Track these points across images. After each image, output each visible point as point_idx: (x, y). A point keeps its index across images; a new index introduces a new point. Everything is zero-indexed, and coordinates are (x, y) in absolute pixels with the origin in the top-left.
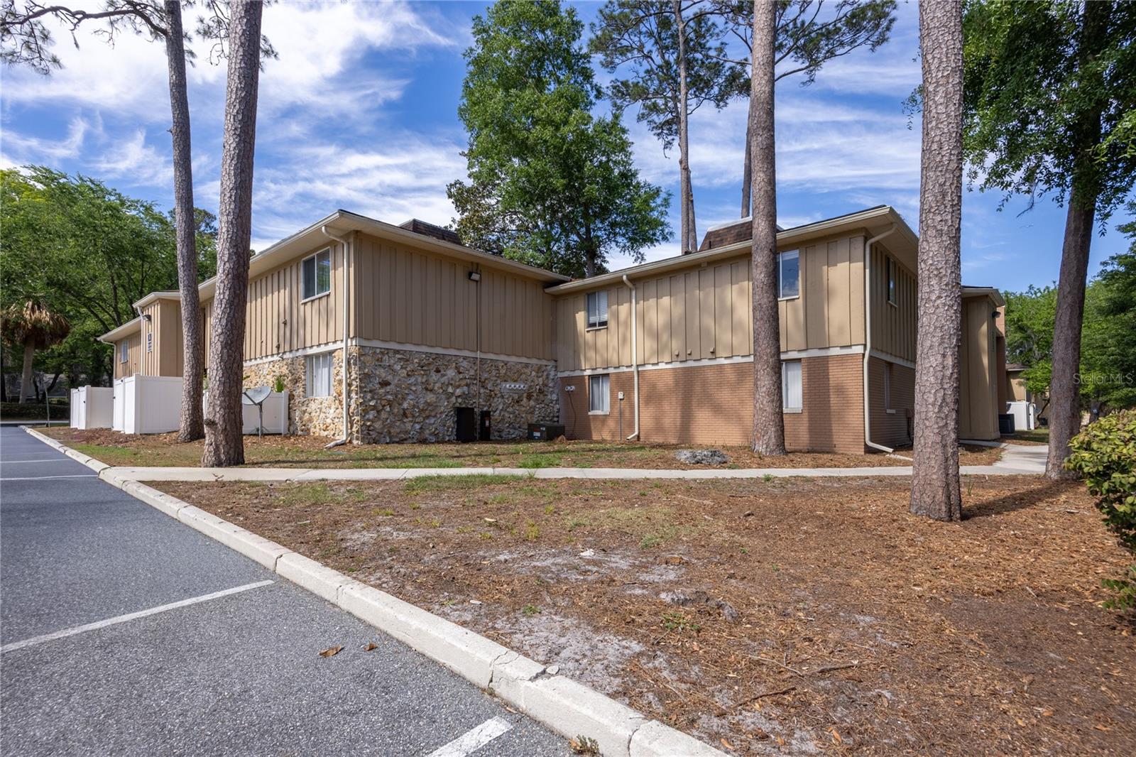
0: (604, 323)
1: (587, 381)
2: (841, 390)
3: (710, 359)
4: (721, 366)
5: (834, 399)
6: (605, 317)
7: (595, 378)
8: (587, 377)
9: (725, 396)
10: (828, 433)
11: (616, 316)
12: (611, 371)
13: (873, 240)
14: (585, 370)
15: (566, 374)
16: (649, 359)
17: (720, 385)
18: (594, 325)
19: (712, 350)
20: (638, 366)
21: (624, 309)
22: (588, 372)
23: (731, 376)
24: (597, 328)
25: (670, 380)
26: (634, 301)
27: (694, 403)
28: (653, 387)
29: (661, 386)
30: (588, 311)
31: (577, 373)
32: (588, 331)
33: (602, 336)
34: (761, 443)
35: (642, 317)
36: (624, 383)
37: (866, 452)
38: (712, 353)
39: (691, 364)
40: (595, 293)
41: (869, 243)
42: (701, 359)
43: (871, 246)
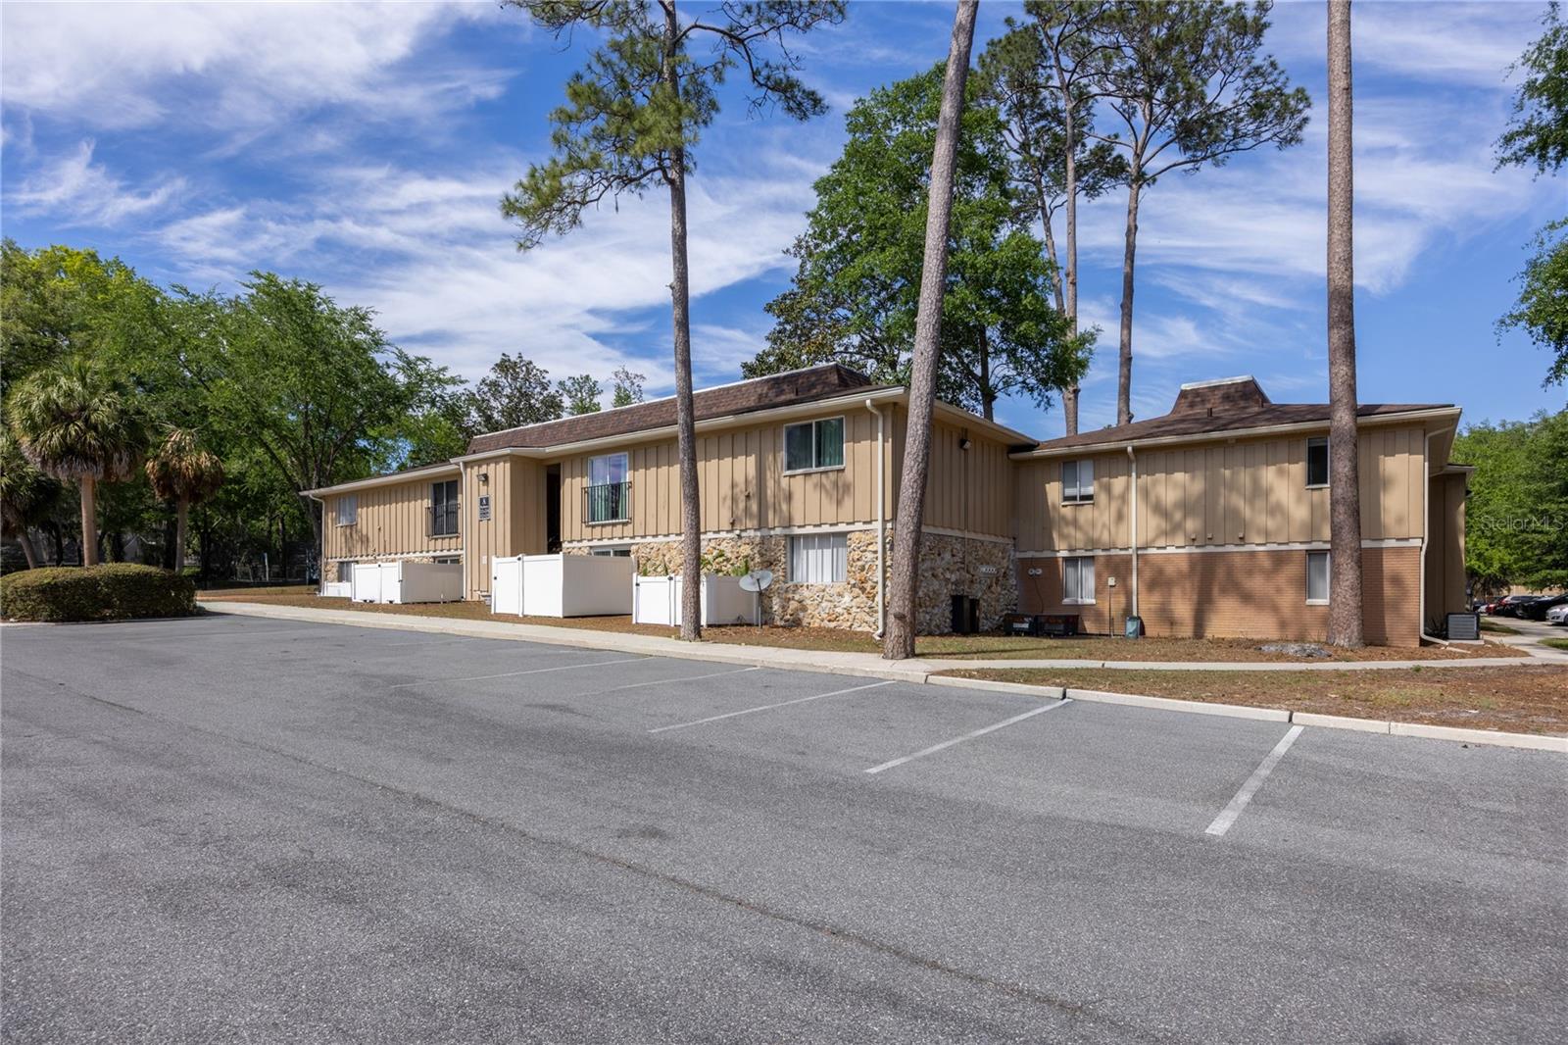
0: (1090, 497)
1: (1061, 563)
2: (1397, 581)
3: (1237, 545)
4: (1253, 554)
5: (1388, 590)
6: (1090, 490)
7: (1072, 561)
8: (1061, 560)
9: (1256, 584)
10: (1380, 625)
11: (1108, 489)
12: (1099, 553)
13: (1431, 434)
14: (1058, 551)
15: (1029, 555)
16: (1154, 540)
17: (1250, 572)
18: (1074, 498)
19: (1241, 536)
20: (1138, 549)
21: (1119, 483)
22: (1064, 554)
23: (1266, 563)
24: (1078, 502)
25: (1184, 566)
26: (1134, 474)
27: (1216, 591)
28: (1160, 571)
29: (1170, 570)
30: (1063, 482)
31: (1047, 554)
32: (1063, 506)
33: (1086, 513)
34: (1342, 636)
35: (1145, 493)
36: (1118, 567)
37: (1421, 645)
38: (1241, 538)
39: (1210, 549)
40: (1075, 462)
41: (1428, 436)
42: (1225, 544)
43: (1430, 438)
